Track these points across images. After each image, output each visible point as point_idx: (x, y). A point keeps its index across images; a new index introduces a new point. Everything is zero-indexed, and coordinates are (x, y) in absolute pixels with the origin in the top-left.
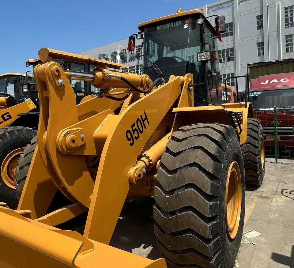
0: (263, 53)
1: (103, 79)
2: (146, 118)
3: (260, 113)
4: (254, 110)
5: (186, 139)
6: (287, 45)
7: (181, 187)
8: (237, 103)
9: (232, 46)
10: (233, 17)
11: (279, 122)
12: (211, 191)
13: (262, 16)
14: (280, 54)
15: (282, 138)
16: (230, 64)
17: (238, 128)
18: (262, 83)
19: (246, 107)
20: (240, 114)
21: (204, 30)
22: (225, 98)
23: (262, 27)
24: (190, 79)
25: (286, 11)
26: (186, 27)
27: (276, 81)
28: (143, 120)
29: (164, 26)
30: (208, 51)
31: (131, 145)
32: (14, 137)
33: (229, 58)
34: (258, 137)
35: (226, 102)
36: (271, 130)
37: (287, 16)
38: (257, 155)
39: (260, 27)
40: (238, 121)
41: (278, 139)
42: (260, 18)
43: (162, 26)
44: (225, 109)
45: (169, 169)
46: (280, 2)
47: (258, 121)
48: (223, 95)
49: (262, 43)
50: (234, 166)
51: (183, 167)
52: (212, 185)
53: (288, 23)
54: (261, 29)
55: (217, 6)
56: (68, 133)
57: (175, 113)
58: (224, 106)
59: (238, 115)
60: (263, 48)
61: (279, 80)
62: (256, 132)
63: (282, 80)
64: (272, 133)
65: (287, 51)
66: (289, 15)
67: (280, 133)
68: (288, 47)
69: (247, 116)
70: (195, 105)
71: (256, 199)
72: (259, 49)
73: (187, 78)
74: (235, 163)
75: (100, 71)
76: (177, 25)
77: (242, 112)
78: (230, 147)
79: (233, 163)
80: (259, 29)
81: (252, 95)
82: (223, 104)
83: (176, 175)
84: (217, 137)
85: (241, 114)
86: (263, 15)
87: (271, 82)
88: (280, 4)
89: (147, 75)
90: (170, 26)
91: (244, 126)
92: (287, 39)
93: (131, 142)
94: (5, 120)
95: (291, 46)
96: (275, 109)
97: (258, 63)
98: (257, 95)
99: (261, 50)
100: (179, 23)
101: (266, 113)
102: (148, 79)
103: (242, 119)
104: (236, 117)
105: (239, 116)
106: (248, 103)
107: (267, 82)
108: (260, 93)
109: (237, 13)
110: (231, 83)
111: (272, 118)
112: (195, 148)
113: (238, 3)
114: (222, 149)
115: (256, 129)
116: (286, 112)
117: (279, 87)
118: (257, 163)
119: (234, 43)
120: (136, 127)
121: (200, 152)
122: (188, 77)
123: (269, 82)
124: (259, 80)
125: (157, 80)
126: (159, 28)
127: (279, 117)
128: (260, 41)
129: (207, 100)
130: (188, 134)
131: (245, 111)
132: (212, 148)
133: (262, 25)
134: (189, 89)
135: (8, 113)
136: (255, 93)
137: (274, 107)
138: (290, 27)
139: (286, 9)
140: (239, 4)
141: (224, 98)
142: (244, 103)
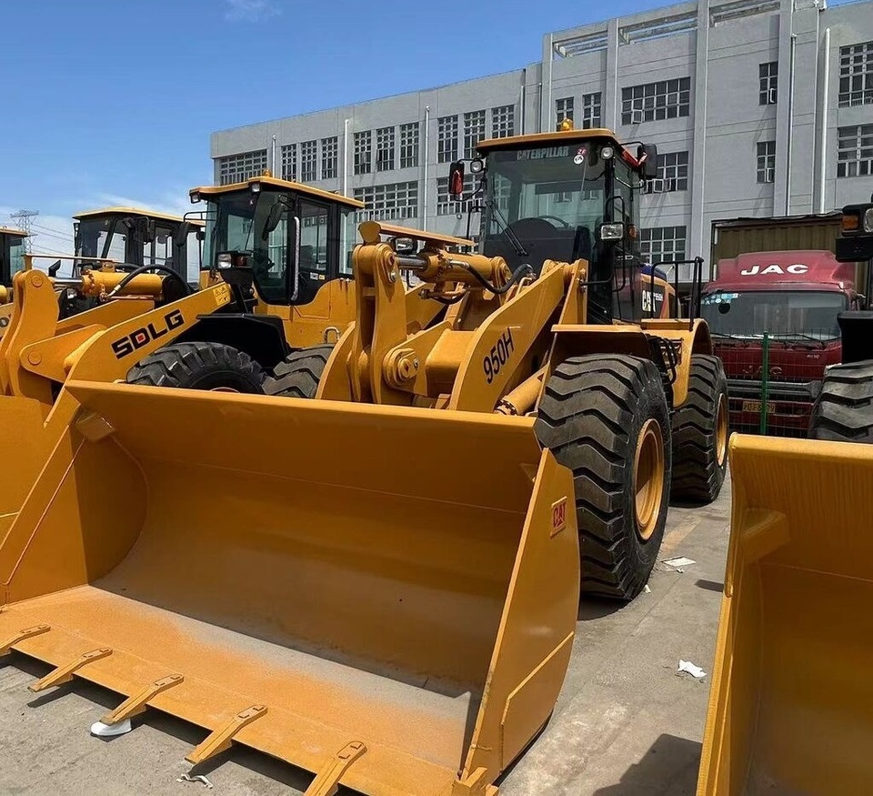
0: (772, 173)
1: (440, 268)
2: (510, 340)
3: (733, 345)
4: (712, 336)
5: (580, 375)
6: (842, 155)
7: (571, 443)
8: (673, 321)
9: (685, 146)
10: (693, 63)
11: (775, 371)
12: (615, 448)
13: (774, 65)
14: (820, 181)
15: (780, 409)
16: (674, 199)
17: (670, 371)
18: (744, 273)
19: (691, 330)
20: (677, 345)
21: (613, 169)
22: (649, 306)
23: (775, 97)
24: (583, 271)
25: (845, 56)
26: (579, 162)
27: (778, 270)
28: (506, 342)
29: (533, 154)
30: (620, 223)
31: (490, 381)
32: (209, 364)
33: (674, 181)
34: (713, 394)
35: (651, 315)
36: (754, 387)
37: (845, 71)
38: (708, 432)
39: (768, 97)
40: (670, 358)
41: (771, 411)
42: (769, 71)
43: (529, 151)
44: (645, 332)
45: (554, 418)
46: (828, 30)
47: (715, 361)
48: (645, 301)
49: (772, 145)
50: (650, 426)
51: (576, 414)
52: (617, 441)
53: (849, 92)
54: (770, 103)
55: (647, 24)
56: (400, 355)
57: (554, 333)
58: (644, 327)
59: (674, 346)
60: (772, 160)
61: (784, 268)
62: (709, 383)
63: (791, 269)
64: (755, 396)
65: (841, 173)
66: (852, 68)
67: (773, 397)
68: (843, 161)
69: (690, 349)
70: (589, 322)
71: (698, 521)
72: (761, 161)
73: (578, 268)
74: (654, 422)
75: (435, 253)
76: (560, 154)
77: (681, 340)
78: (647, 392)
79: (650, 420)
80: (766, 103)
81: (718, 301)
82: (643, 321)
83: (565, 426)
84: (628, 374)
85: (679, 343)
86: (777, 63)
87: (765, 272)
88: (828, 35)
89: (501, 258)
90: (545, 155)
91: (683, 369)
92: (842, 139)
93: (489, 376)
94: (172, 327)
95: (852, 160)
96: (766, 337)
97: (740, 219)
98: (728, 302)
99: (766, 166)
100: (563, 152)
101: (747, 346)
102: (503, 265)
103: (680, 355)
104: (667, 350)
105: (673, 348)
106: (697, 322)
107: (755, 270)
108: (735, 296)
109: (704, 53)
110: (674, 255)
111: (758, 358)
112: (593, 389)
113: (710, 21)
114: (634, 392)
115: (710, 377)
116: (793, 348)
117: (783, 285)
118: (706, 449)
119: (692, 139)
120: (496, 353)
121: (601, 394)
122: (580, 267)
123: (760, 270)
124: (737, 263)
125: (519, 269)
126: (522, 155)
127: (774, 358)
128: (763, 139)
129: (611, 311)
130: (582, 369)
131: (688, 337)
132: (620, 390)
133: (775, 94)
134: (580, 291)
135: (178, 311)
136: (725, 296)
137: (764, 334)
138: (853, 103)
139: (845, 50)
140: (712, 25)
141: (646, 307)
142: (688, 320)
